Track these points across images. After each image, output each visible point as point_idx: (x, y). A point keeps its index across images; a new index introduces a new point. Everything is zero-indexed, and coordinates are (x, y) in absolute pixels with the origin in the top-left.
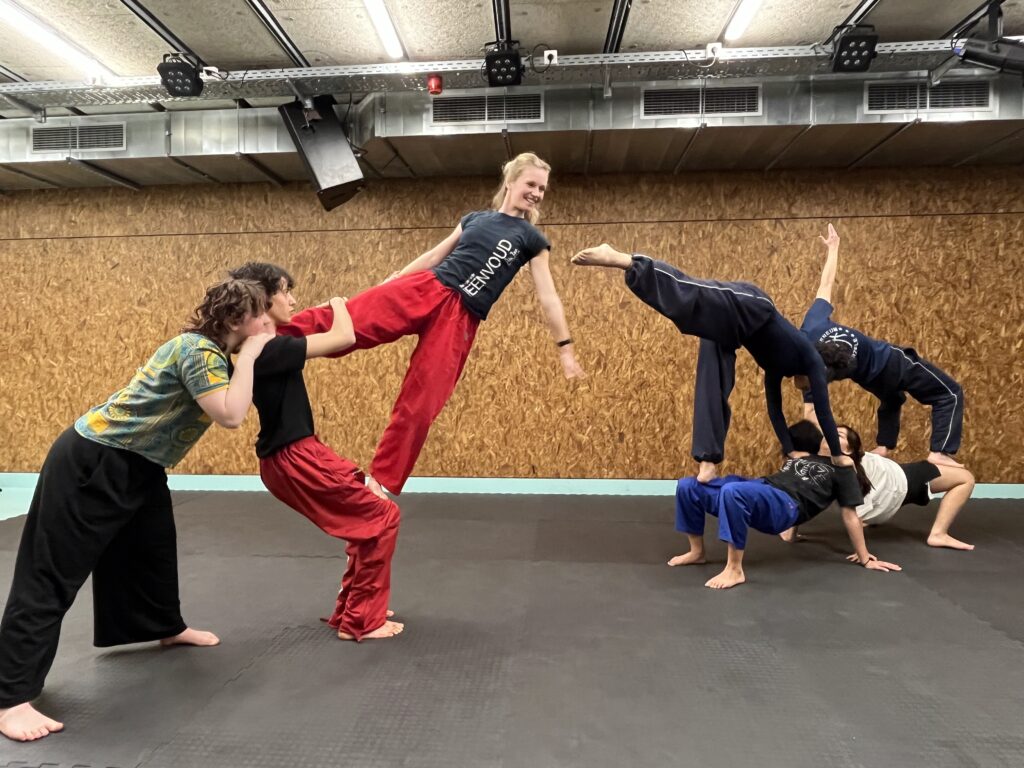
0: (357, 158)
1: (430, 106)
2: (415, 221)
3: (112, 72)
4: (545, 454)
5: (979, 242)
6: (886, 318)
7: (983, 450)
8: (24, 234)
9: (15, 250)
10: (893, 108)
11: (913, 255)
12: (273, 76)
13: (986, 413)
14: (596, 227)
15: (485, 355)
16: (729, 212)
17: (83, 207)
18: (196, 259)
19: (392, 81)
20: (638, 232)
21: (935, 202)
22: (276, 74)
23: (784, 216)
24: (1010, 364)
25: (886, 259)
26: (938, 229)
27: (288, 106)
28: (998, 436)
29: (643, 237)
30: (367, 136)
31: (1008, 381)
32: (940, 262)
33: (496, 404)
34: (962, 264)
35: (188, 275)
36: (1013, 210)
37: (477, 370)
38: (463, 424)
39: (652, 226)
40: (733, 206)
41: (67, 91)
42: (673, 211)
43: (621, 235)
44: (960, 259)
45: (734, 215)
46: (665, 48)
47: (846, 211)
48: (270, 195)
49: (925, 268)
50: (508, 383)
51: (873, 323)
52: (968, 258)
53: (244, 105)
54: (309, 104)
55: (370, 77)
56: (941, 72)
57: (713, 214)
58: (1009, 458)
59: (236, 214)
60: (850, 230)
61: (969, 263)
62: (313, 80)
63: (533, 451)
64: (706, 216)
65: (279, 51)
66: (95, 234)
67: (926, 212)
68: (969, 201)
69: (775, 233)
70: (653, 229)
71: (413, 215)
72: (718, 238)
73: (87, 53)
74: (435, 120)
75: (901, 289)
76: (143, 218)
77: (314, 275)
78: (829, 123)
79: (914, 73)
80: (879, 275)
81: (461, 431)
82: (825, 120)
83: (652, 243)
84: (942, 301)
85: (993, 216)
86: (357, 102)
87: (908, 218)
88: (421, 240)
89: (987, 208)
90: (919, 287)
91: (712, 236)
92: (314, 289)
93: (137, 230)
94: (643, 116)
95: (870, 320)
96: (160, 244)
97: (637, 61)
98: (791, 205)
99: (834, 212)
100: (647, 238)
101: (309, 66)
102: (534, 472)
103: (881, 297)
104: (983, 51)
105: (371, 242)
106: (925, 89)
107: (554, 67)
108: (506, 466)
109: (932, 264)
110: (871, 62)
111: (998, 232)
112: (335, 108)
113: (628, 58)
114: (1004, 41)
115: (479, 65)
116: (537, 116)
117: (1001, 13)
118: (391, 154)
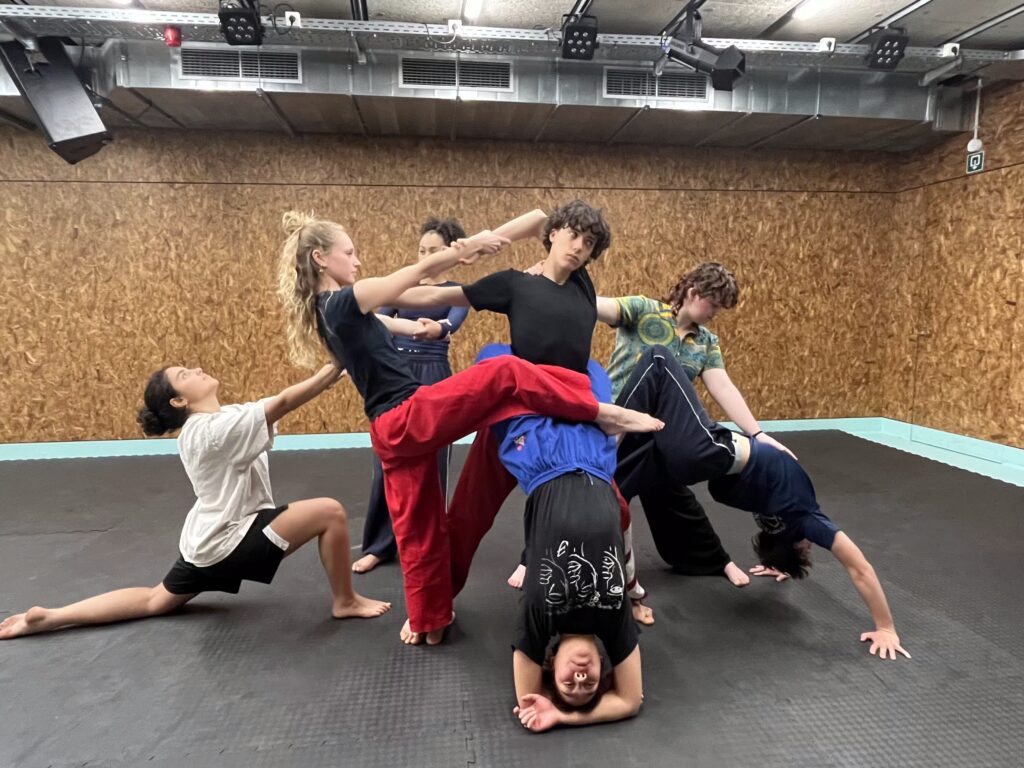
0: (97, 109)
1: (178, 57)
2: (188, 176)
4: (336, 411)
5: (713, 215)
6: (638, 281)
10: (629, 93)
11: (661, 226)
14: (377, 189)
15: (271, 315)
16: (505, 179)
19: (124, 28)
20: (420, 196)
21: (679, 177)
23: (552, 185)
24: (735, 322)
25: (639, 228)
26: (681, 203)
27: (6, 45)
29: (423, 201)
30: (111, 86)
31: (733, 336)
32: (682, 232)
33: (284, 363)
34: (700, 235)
36: (741, 188)
37: (262, 331)
38: (251, 384)
39: (432, 190)
40: (506, 175)
42: (452, 176)
43: (402, 198)
44: (698, 229)
45: (508, 183)
46: (412, 20)
47: (606, 183)
48: (16, 141)
49: (670, 237)
51: (628, 285)
52: (705, 229)
54: (30, 45)
55: (97, 24)
56: (662, 63)
57: (488, 181)
60: (609, 201)
61: (705, 234)
63: (324, 407)
64: (482, 181)
67: (672, 187)
68: (706, 177)
69: (545, 202)
70: (433, 193)
71: (185, 169)
72: (493, 204)
74: (186, 72)
75: (650, 256)
77: (76, 230)
78: (574, 104)
79: (645, 63)
80: (633, 242)
81: (249, 391)
82: (575, 100)
83: (432, 207)
84: (683, 266)
85: (725, 192)
86: (100, 45)
87: (657, 192)
88: (197, 196)
89: (721, 186)
90: (666, 254)
91: (488, 202)
92: (77, 247)
94: (402, 85)
95: (625, 283)
97: (383, 30)
98: (559, 175)
99: (595, 183)
100: (428, 202)
101: (24, 3)
102: (324, 428)
103: (634, 262)
104: (684, 51)
105: (139, 196)
106: (653, 78)
107: (297, 30)
108: (298, 423)
109: (676, 234)
110: (597, 52)
111: (728, 207)
112: (70, 50)
113: (373, 27)
114: (698, 44)
115: (214, 20)
116: (295, 76)
117: (698, 17)
118: (145, 106)
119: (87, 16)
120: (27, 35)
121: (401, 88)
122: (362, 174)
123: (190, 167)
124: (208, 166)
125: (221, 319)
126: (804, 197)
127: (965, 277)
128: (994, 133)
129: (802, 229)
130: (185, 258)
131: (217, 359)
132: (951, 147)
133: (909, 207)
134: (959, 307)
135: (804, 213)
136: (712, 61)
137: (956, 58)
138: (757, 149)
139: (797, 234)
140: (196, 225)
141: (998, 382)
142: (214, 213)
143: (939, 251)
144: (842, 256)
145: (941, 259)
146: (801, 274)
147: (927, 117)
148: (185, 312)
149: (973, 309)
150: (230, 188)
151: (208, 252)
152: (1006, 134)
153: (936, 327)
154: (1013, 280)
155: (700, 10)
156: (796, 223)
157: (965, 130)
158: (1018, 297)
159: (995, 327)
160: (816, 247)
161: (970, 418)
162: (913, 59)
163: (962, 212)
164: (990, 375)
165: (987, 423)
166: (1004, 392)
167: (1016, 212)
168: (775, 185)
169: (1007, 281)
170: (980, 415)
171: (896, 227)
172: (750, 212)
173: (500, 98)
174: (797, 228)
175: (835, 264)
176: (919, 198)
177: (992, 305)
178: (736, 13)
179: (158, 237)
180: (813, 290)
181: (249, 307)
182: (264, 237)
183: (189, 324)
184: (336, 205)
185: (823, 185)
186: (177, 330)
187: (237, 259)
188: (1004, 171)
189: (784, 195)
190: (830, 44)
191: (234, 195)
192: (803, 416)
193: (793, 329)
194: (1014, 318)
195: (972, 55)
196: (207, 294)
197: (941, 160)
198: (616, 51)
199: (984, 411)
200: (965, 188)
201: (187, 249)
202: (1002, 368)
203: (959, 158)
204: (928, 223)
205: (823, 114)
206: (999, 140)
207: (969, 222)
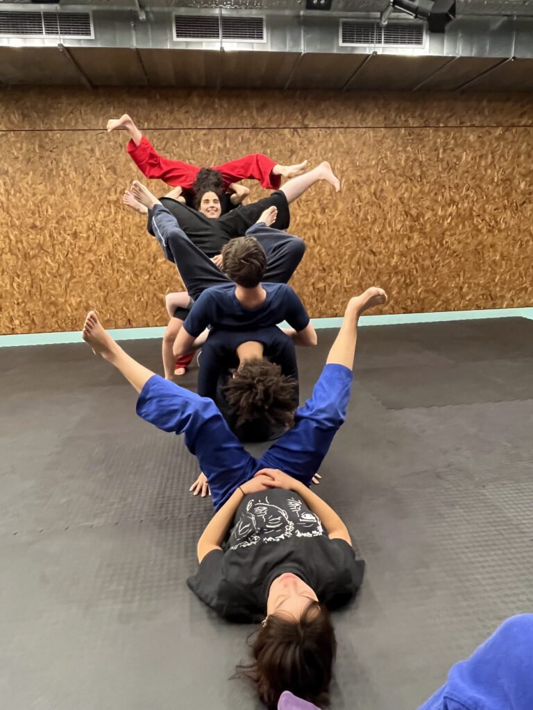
2: (9, 125)
4: (137, 310)
5: (427, 148)
6: (368, 203)
7: (426, 291)
10: (360, 42)
11: (386, 157)
13: (428, 268)
14: (160, 132)
15: (82, 237)
16: (261, 122)
20: (194, 138)
21: (400, 117)
23: (299, 126)
24: (443, 234)
25: (368, 160)
26: (402, 138)
28: (434, 282)
29: (197, 141)
31: (442, 245)
32: (403, 162)
33: (95, 274)
34: (417, 164)
36: (449, 125)
37: (77, 249)
38: (71, 291)
39: (204, 132)
40: (263, 117)
42: (219, 120)
43: (180, 139)
44: (416, 160)
45: (264, 125)
47: (342, 123)
49: (393, 167)
50: (103, 258)
51: (360, 206)
52: (421, 160)
56: (388, 14)
57: (248, 123)
58: (440, 296)
60: (344, 138)
61: (421, 163)
63: (128, 308)
64: (243, 124)
67: (394, 125)
68: (421, 116)
69: (293, 140)
70: (205, 135)
71: (6, 119)
72: (253, 143)
75: (378, 182)
78: (316, 52)
79: (372, 14)
80: (364, 172)
81: (70, 297)
82: (317, 49)
83: (204, 146)
84: (403, 191)
85: (437, 128)
87: (382, 129)
88: (17, 141)
89: (433, 123)
90: (389, 180)
91: (248, 140)
94: (175, 39)
95: (358, 205)
98: (304, 117)
99: (333, 123)
100: (200, 142)
102: (129, 324)
103: (365, 188)
104: (405, 0)
106: (379, 28)
108: (108, 320)
109: (397, 164)
111: (439, 140)
116: (88, 34)
121: (176, 42)
122: (147, 119)
123: (10, 118)
124: (24, 116)
125: (44, 240)
126: (499, 131)
129: (497, 157)
130: (12, 192)
131: (43, 272)
135: (498, 145)
138: (463, 92)
139: (493, 162)
140: (19, 166)
142: (32, 155)
144: (528, 179)
146: (495, 194)
148: (16, 236)
150: (43, 134)
151: (30, 186)
156: (492, 153)
160: (507, 172)
168: (477, 120)
172: (456, 145)
173: (256, 49)
174: (493, 157)
175: (522, 186)
180: (505, 207)
181: (65, 231)
182: (73, 174)
183: (20, 245)
185: (515, 121)
186: (10, 251)
187: (52, 193)
189: (484, 130)
191: (47, 140)
192: (494, 307)
193: (489, 239)
196: (31, 221)
198: (350, 3)
201: (13, 185)
205: (518, 56)
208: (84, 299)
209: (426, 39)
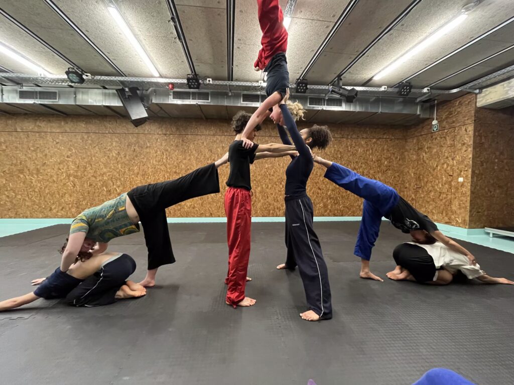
0: (146, 110)
1: (172, 94)
3: (48, 72)
4: (215, 209)
5: (343, 146)
7: (344, 207)
8: (19, 130)
9: (15, 136)
10: (316, 105)
12: (112, 79)
13: (345, 196)
17: (44, 121)
18: (90, 142)
19: (157, 84)
22: (113, 78)
27: (119, 90)
28: (347, 203)
30: (150, 102)
32: (333, 152)
34: (339, 152)
35: (86, 147)
36: (353, 137)
41: (30, 78)
46: (247, 81)
48: (118, 120)
49: (329, 153)
53: (105, 88)
54: (127, 90)
55: (148, 83)
56: (328, 95)
57: (268, 134)
58: (350, 209)
59: (105, 126)
61: (341, 152)
62: (128, 82)
63: (211, 208)
65: (114, 71)
66: (49, 131)
68: (341, 133)
71: (170, 130)
73: (37, 65)
74: (174, 98)
76: (69, 126)
77: (135, 149)
79: (322, 95)
85: (347, 138)
86: (147, 90)
88: (173, 138)
89: (346, 136)
92: (135, 154)
93: (66, 131)
94: (242, 102)
96: (75, 136)
97: (237, 84)
101: (126, 76)
102: (211, 215)
104: (336, 90)
105: (155, 138)
106: (324, 100)
107: (211, 84)
108: (202, 213)
109: (331, 152)
110: (307, 91)
111: (348, 143)
112: (138, 92)
113: (234, 83)
114: (341, 88)
115: (185, 81)
116: (208, 100)
117: (341, 79)
118: (159, 109)
119: (146, 80)
120: (126, 87)
122: (227, 132)
123: (171, 129)
124: (177, 129)
126: (374, 140)
127: (433, 167)
128: (442, 118)
129: (374, 151)
130: (169, 158)
132: (426, 123)
133: (411, 144)
134: (431, 177)
135: (374, 146)
136: (346, 93)
137: (428, 93)
138: (358, 124)
139: (372, 153)
140: (173, 148)
141: (447, 203)
142: (178, 144)
143: (423, 158)
144: (388, 160)
145: (424, 161)
146: (374, 166)
147: (418, 113)
148: (168, 176)
149: (436, 178)
150: (184, 136)
151: (176, 156)
152: (447, 118)
153: (423, 184)
154: (451, 168)
155: (342, 77)
157: (431, 117)
158: (453, 174)
159: (445, 184)
160: (379, 157)
161: (437, 216)
162: (414, 93)
163: (431, 145)
164: (444, 201)
165: (443, 218)
166: (449, 207)
167: (451, 144)
168: (365, 136)
169: (449, 168)
170: (441, 215)
171: (406, 151)
172: (356, 145)
174: (372, 150)
175: (386, 163)
176: (415, 141)
177: (444, 177)
178: (354, 78)
179: (160, 152)
180: (378, 172)
182: (194, 152)
184: (218, 141)
185: (381, 136)
187: (185, 159)
188: (446, 131)
189: (368, 140)
190: (385, 88)
191: (185, 138)
194: (452, 181)
195: (434, 92)
196: (175, 170)
197: (423, 127)
198: (313, 91)
199: (442, 214)
200: (432, 137)
201: (169, 156)
202: (449, 198)
203: (429, 127)
204: (419, 149)
205: (383, 112)
206: (444, 120)
207: (434, 148)
208: (193, 203)
209: (344, 105)
